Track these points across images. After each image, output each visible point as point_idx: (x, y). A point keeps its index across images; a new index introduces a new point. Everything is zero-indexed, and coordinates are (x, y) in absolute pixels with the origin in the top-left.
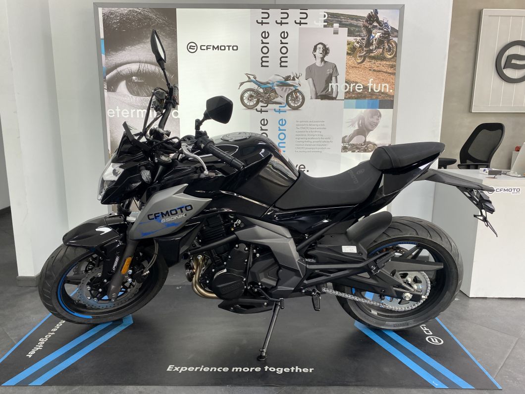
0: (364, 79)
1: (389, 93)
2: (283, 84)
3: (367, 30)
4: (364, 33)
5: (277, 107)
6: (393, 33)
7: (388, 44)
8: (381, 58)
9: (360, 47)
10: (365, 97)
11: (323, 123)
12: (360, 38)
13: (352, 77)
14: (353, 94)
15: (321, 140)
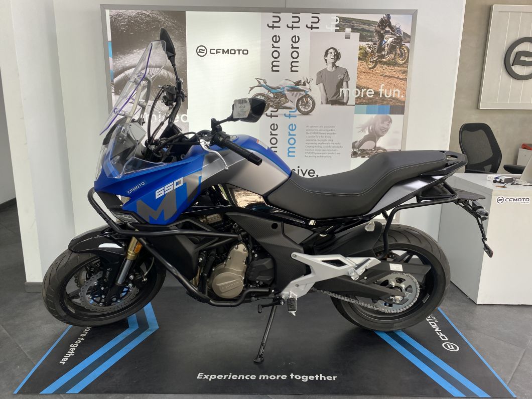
0: (375, 84)
1: (400, 99)
2: (293, 89)
3: (379, 35)
4: (376, 38)
5: (287, 112)
6: (405, 39)
7: (400, 50)
8: (393, 63)
9: (372, 52)
10: (376, 103)
11: (333, 129)
12: (372, 43)
13: (363, 83)
14: (364, 99)
15: (331, 145)
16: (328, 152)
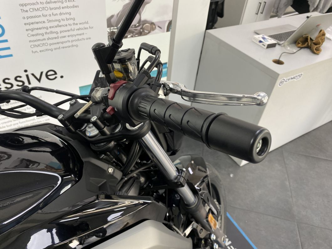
15: (73, 27)
16: (70, 39)
